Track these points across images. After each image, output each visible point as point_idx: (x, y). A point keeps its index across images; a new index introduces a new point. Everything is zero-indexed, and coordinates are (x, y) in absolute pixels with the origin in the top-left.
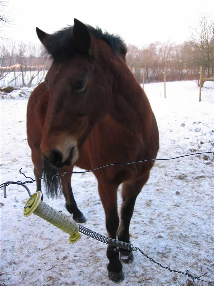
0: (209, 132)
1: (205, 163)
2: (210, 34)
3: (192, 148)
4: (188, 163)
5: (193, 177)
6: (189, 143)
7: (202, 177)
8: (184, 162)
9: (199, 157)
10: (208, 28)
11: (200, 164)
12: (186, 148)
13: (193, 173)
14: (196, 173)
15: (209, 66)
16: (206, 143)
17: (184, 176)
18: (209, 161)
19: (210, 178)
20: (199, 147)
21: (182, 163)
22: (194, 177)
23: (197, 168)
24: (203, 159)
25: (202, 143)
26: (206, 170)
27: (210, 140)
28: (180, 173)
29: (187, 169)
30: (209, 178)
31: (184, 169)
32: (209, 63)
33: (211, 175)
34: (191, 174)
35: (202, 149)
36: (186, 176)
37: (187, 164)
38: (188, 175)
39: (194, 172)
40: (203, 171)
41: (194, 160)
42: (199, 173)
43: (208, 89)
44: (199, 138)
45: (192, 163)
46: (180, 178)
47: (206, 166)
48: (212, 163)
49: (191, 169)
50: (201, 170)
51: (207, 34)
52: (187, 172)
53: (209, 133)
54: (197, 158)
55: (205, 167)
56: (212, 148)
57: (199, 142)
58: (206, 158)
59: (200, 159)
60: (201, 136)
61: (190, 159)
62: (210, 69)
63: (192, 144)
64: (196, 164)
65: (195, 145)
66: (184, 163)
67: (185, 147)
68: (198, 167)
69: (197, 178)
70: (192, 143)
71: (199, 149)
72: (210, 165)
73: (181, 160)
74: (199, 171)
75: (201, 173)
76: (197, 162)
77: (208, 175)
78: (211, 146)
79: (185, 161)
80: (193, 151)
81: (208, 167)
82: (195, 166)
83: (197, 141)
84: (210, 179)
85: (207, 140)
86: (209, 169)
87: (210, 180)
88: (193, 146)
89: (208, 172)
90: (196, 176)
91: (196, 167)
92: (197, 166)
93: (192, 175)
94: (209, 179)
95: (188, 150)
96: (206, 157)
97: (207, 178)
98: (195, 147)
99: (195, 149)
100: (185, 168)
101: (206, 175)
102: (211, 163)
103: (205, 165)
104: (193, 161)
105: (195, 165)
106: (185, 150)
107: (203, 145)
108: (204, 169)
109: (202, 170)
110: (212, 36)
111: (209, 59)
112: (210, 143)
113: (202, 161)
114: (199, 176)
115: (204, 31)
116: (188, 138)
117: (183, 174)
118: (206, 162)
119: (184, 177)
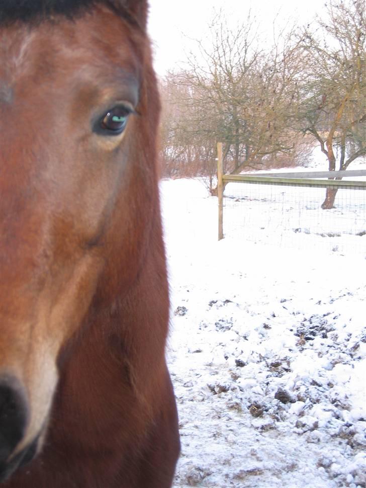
0: (256, 330)
1: (257, 428)
2: (237, 54)
3: (213, 380)
4: (210, 432)
5: (227, 476)
6: (204, 367)
7: (252, 472)
8: (196, 427)
9: (236, 407)
11: (244, 430)
12: (196, 383)
13: (227, 463)
14: (234, 463)
15: (238, 140)
16: (251, 364)
17: (202, 474)
18: (266, 420)
19: (277, 473)
20: (235, 378)
21: (191, 432)
22: (231, 476)
23: (235, 446)
24: (250, 415)
25: (240, 364)
26: (263, 450)
27: (263, 355)
28: (188, 464)
29: (208, 450)
30: (274, 474)
31: (200, 451)
32: (237, 130)
33: (281, 465)
34: (220, 467)
35: (242, 382)
36: (208, 475)
37: (206, 434)
38: (213, 469)
39: (230, 458)
40: (253, 454)
41: (224, 419)
42: (244, 461)
43: (237, 201)
44: (230, 348)
45: (220, 428)
46: (191, 481)
47: (259, 437)
48: (277, 424)
49: (219, 449)
50: (249, 451)
51: (228, 54)
52: (210, 460)
53: (257, 333)
54: (232, 413)
55: (258, 440)
56: (270, 379)
57: (232, 362)
58: (257, 410)
59: (241, 416)
60: (235, 344)
61: (213, 417)
62: (241, 146)
63: (213, 368)
64: (231, 430)
65: (221, 373)
66: (196, 432)
67: (195, 378)
68: (238, 439)
69: (239, 477)
70: (210, 365)
71: (235, 385)
72: (272, 431)
73: (187, 422)
74: (243, 453)
75: (249, 460)
76: (234, 426)
77: (270, 464)
78: (266, 373)
79: (197, 423)
80: (217, 390)
81: (268, 439)
82: (229, 439)
83: (226, 358)
84: (279, 478)
85: (255, 355)
86: (272, 447)
87: (279, 481)
88: (217, 373)
89: (271, 456)
90: (237, 471)
91: (234, 443)
92: (235, 438)
93: (226, 470)
94: (275, 479)
95: (202, 388)
96: (258, 407)
97: (269, 474)
98: (224, 379)
99: (222, 384)
100: (201, 445)
101: (264, 466)
102: (274, 426)
103: (257, 432)
104: (222, 423)
105: (231, 437)
106: (196, 389)
107: (242, 369)
108: (256, 446)
109: (253, 450)
110: (241, 60)
111: (237, 122)
112: (264, 363)
113: (248, 422)
114: (246, 470)
115: (219, 45)
116: (198, 351)
117: (199, 469)
118: (259, 422)
119: (203, 478)
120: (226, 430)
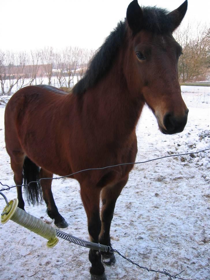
0: (186, 135)
1: (182, 165)
2: (184, 41)
3: (169, 150)
4: (166, 166)
5: (171, 179)
6: (167, 146)
7: (179, 178)
8: (162, 164)
9: (176, 159)
10: (181, 35)
11: (178, 165)
12: (164, 151)
13: (171, 175)
14: (174, 175)
15: (184, 71)
16: (182, 145)
17: (162, 178)
18: (186, 163)
19: (187, 179)
20: (177, 149)
21: (160, 165)
22: (172, 179)
23: (174, 170)
24: (180, 161)
25: (179, 145)
26: (183, 172)
27: (187, 143)
28: (158, 175)
29: (165, 171)
30: (186, 179)
31: (162, 171)
32: (184, 68)
33: (189, 176)
34: (169, 176)
35: (179, 151)
36: (165, 178)
37: (165, 166)
38: (166, 177)
39: (172, 173)
40: (180, 173)
41: (172, 162)
42: (177, 175)
43: (183, 93)
44: (176, 140)
45: (170, 165)
46: (159, 180)
47: (183, 168)
48: (189, 164)
49: (169, 171)
50: (179, 172)
51: (180, 41)
52: (166, 174)
53: (185, 136)
54: (174, 160)
55: (182, 169)
56: (188, 150)
57: (176, 144)
58: (183, 160)
59: (177, 161)
60: (178, 139)
61: (168, 162)
62: (185, 73)
63: (170, 147)
64: (174, 165)
65: (172, 148)
66: (162, 165)
67: (163, 149)
68: (176, 168)
69: (175, 179)
70: (169, 146)
71: (176, 152)
72: (187, 166)
73: (159, 163)
74: (177, 172)
75: (179, 174)
76: (175, 164)
77: (185, 176)
78: (187, 148)
79: (163, 163)
80: (170, 153)
81: (185, 168)
82: (173, 168)
83: (175, 143)
84: (188, 180)
85: (184, 142)
86: (187, 171)
87: (188, 181)
88: (171, 148)
89: (186, 173)
90: (174, 178)
91: (174, 169)
92: (174, 168)
93: (170, 177)
94: (186, 180)
95: (165, 153)
96: (183, 158)
97: (185, 179)
98: (173, 150)
99: (172, 151)
100: (163, 170)
101: (183, 176)
102: (188, 164)
103: (182, 166)
104: (171, 163)
105: (173, 167)
106: (163, 153)
107: (180, 147)
108: (181, 170)
109: (180, 171)
110: (185, 42)
111: (183, 64)
112: (187, 145)
113: (179, 163)
114: (177, 177)
115: (177, 37)
116: (165, 141)
117: (161, 176)
118: (183, 163)
119: (163, 179)
120: (172, 166)
